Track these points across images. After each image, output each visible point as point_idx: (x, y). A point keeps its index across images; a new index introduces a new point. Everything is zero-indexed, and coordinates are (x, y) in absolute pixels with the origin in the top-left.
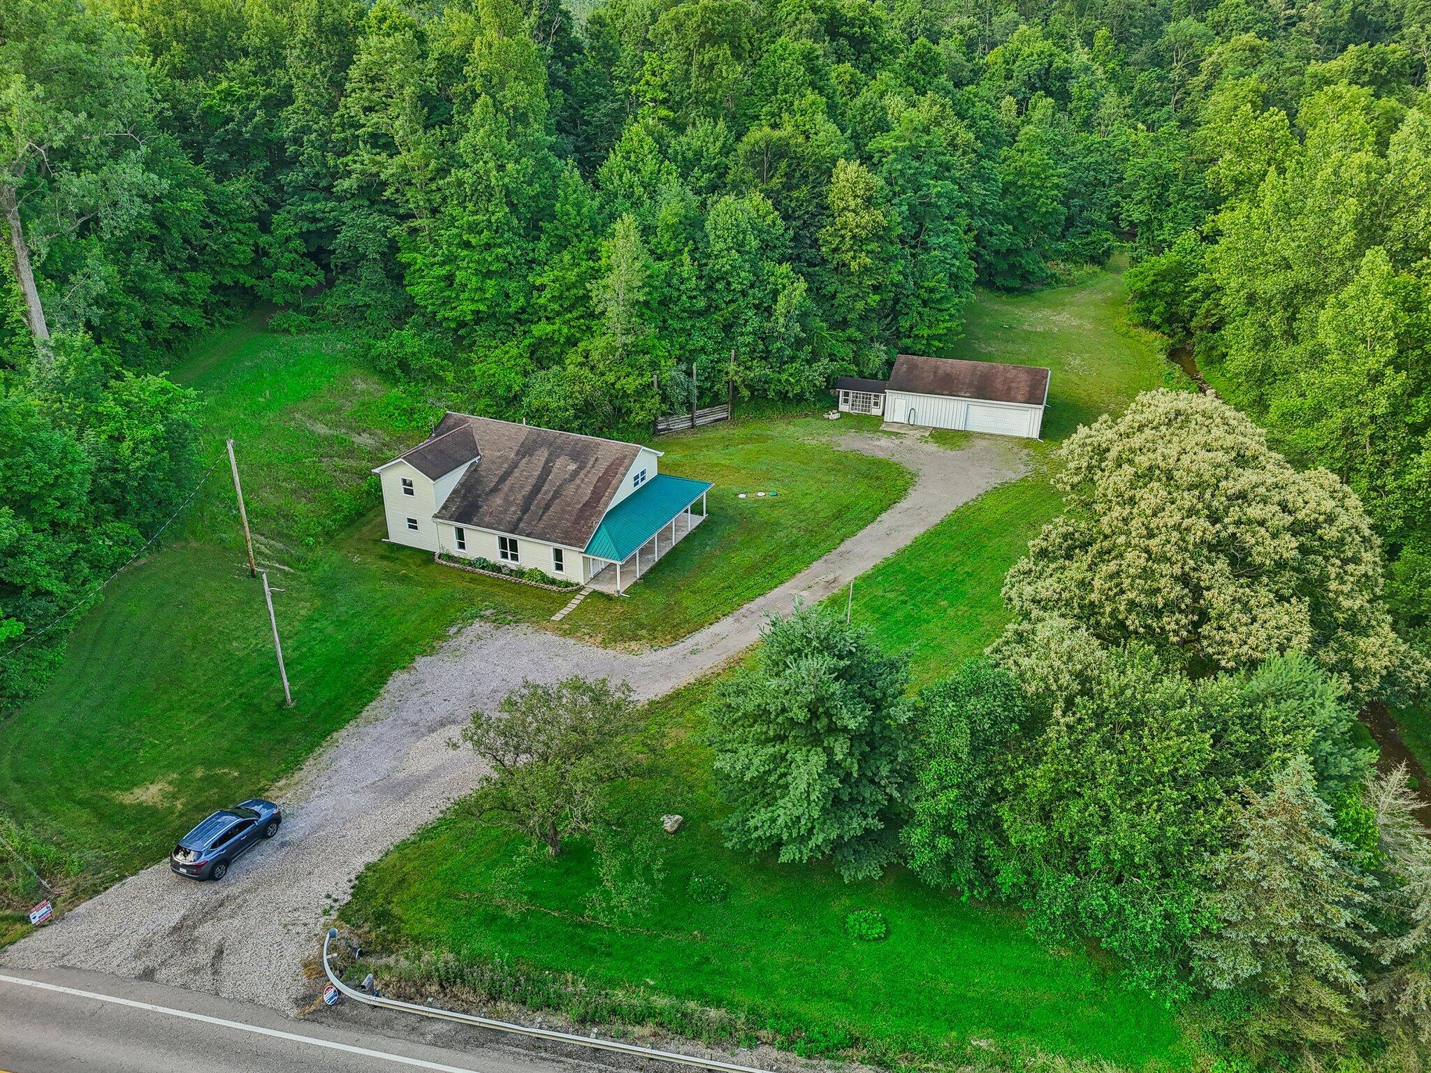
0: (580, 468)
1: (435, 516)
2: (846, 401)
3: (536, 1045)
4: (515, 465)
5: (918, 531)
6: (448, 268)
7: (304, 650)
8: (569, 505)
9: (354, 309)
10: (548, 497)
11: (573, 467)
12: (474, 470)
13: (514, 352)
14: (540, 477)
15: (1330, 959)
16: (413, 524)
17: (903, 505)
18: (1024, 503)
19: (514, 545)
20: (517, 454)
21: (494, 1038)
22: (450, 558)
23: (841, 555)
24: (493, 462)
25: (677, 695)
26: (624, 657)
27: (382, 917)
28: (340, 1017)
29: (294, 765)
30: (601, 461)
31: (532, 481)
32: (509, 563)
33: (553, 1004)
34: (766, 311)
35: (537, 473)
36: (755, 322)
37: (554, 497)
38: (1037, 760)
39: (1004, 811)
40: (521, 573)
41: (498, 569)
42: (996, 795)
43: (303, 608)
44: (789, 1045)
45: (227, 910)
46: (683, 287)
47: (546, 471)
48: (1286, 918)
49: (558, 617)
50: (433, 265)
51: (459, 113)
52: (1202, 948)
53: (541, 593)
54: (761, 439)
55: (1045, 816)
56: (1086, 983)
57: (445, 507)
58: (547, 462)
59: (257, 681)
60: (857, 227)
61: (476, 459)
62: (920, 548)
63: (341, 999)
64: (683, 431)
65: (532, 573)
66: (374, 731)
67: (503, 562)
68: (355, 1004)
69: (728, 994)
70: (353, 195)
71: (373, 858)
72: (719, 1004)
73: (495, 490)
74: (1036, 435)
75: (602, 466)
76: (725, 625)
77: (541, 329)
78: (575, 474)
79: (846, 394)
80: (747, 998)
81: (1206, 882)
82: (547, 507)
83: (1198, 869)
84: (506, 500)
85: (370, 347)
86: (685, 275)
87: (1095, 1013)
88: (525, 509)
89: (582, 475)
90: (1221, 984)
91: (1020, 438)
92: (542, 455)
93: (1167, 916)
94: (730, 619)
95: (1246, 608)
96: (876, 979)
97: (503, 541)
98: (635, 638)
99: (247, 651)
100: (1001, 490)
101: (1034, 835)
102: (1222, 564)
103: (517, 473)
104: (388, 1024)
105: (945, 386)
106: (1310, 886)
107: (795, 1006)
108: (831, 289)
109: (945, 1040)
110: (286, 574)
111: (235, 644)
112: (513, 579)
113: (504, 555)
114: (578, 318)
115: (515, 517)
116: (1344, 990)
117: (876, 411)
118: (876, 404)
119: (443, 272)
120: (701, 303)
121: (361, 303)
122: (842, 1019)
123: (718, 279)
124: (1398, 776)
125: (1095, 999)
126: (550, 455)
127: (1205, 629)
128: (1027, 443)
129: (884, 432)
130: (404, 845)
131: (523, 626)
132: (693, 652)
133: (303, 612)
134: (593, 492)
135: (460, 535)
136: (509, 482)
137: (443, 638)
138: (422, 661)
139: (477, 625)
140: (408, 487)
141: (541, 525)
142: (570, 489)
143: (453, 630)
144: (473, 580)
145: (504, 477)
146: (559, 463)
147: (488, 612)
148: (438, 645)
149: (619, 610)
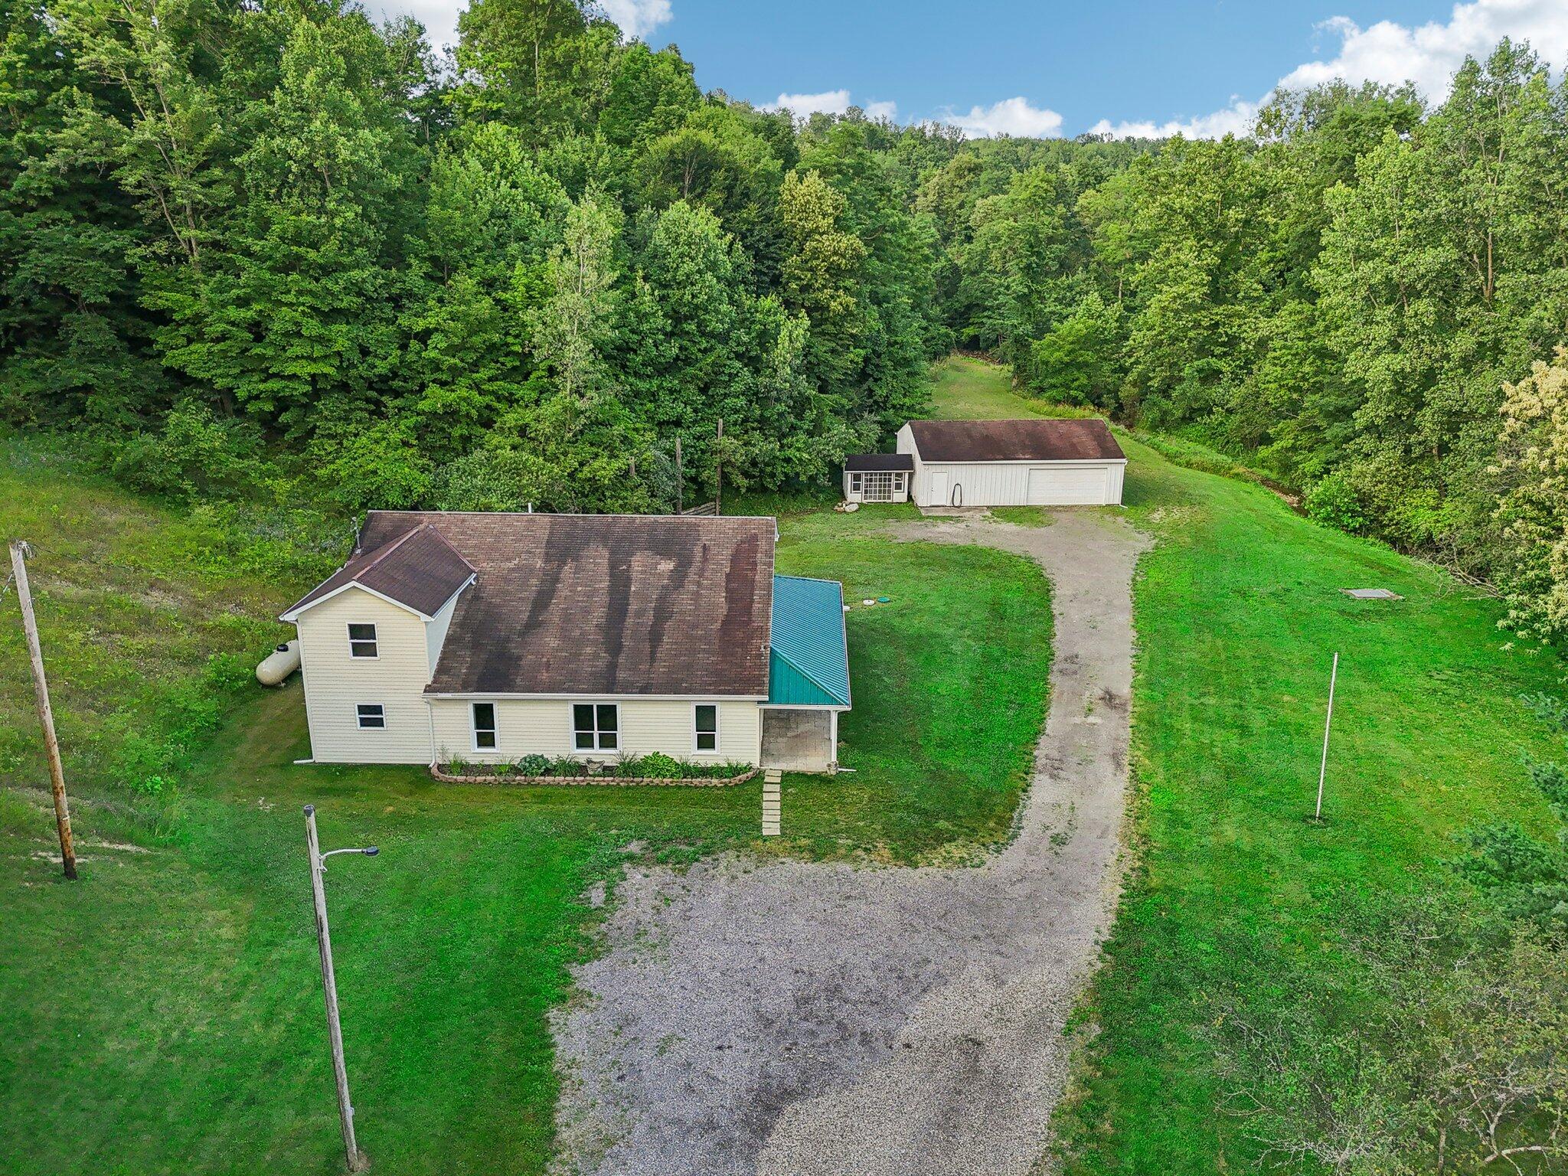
0: (683, 565)
1: (428, 689)
2: (856, 488)
4: (552, 579)
6: (256, 307)
7: (290, 1016)
8: (695, 626)
9: (55, 398)
10: (649, 618)
11: (666, 566)
12: (473, 599)
13: (395, 437)
14: (613, 590)
16: (371, 715)
19: (608, 715)
20: (548, 558)
22: (464, 768)
23: (1070, 661)
24: (507, 580)
26: (957, 876)
30: (714, 550)
31: (602, 599)
32: (598, 754)
35: (605, 584)
37: (661, 619)
40: (630, 768)
41: (577, 769)
43: (219, 924)
46: (645, 327)
47: (620, 582)
49: (771, 826)
50: (224, 305)
51: (233, 67)
53: (695, 793)
57: (442, 669)
58: (613, 566)
59: (224, 1127)
60: (835, 253)
61: (471, 580)
65: (654, 765)
67: (582, 755)
70: (44, 202)
73: (533, 625)
74: (1117, 499)
75: (722, 559)
76: (1046, 791)
77: (436, 398)
78: (678, 578)
79: (857, 478)
82: (655, 637)
84: (564, 636)
85: (108, 454)
86: (646, 308)
88: (614, 647)
89: (692, 576)
92: (598, 559)
94: (1041, 781)
97: (582, 715)
98: (942, 837)
99: (153, 1055)
103: (563, 590)
105: (990, 450)
110: (138, 859)
111: (111, 1045)
112: (622, 781)
113: (583, 741)
114: (491, 379)
115: (601, 664)
117: (900, 497)
118: (898, 486)
119: (248, 314)
120: (672, 350)
121: (77, 383)
123: (689, 318)
126: (612, 553)
131: (727, 858)
132: (1061, 841)
133: (226, 932)
134: (730, 599)
135: (484, 716)
136: (556, 607)
137: (590, 915)
138: (588, 975)
139: (636, 875)
140: (363, 640)
141: (661, 668)
142: (683, 601)
143: (597, 896)
144: (542, 799)
145: (542, 601)
146: (638, 563)
147: (635, 847)
148: (593, 931)
149: (859, 795)
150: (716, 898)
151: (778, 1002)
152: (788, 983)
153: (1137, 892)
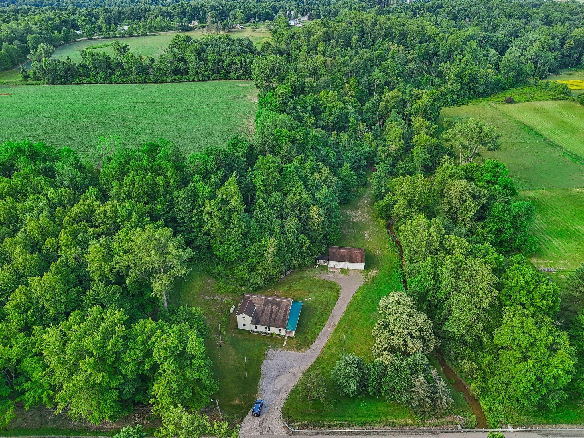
0: (279, 308)
1: (250, 323)
2: (319, 262)
3: (324, 433)
4: (264, 309)
5: (346, 306)
8: (280, 318)
10: (274, 316)
11: (277, 308)
12: (255, 315)
15: (428, 400)
16: (244, 325)
17: (340, 297)
18: (365, 293)
19: (269, 328)
20: (264, 306)
21: (317, 433)
22: (254, 332)
23: (333, 316)
24: (259, 308)
25: (315, 362)
26: (302, 354)
27: (289, 417)
28: (294, 434)
29: (256, 391)
31: (269, 312)
32: (268, 332)
33: (323, 426)
34: (300, 247)
35: (270, 310)
36: (298, 251)
37: (276, 316)
38: (386, 376)
39: (382, 384)
40: (271, 334)
41: (265, 333)
42: (381, 382)
44: (358, 425)
45: (265, 421)
47: (272, 310)
48: (422, 396)
49: (284, 345)
52: (412, 401)
53: (278, 339)
54: (303, 278)
55: (388, 384)
56: (396, 407)
57: (252, 322)
58: (271, 307)
61: (255, 308)
62: (348, 311)
63: (293, 432)
64: (284, 278)
65: (274, 334)
66: (266, 380)
67: (266, 331)
68: (295, 432)
69: (345, 419)
71: (282, 407)
72: (345, 421)
73: (262, 316)
74: (363, 269)
75: (284, 307)
76: (317, 342)
78: (279, 310)
80: (349, 419)
81: (411, 392)
82: (275, 319)
83: (410, 390)
84: (265, 317)
87: (398, 411)
88: (270, 320)
90: (414, 406)
91: (360, 270)
92: (269, 305)
93: (407, 397)
94: (317, 340)
95: (413, 344)
96: (366, 412)
97: (266, 328)
98: (302, 348)
100: (360, 289)
101: (387, 388)
102: (409, 337)
103: (265, 311)
104: (301, 434)
105: (342, 259)
106: (424, 391)
107: (356, 419)
108: (312, 235)
109: (378, 419)
110: (224, 343)
112: (270, 336)
115: (268, 324)
116: (429, 403)
117: (326, 264)
118: (326, 262)
122: (363, 419)
124: (435, 370)
125: (397, 409)
126: (271, 305)
127: (407, 348)
128: (362, 271)
129: (330, 271)
130: (285, 403)
131: (279, 349)
132: (314, 350)
134: (284, 314)
135: (256, 327)
136: (265, 313)
137: (265, 355)
138: (264, 362)
139: (270, 350)
140: (244, 318)
141: (275, 324)
142: (279, 314)
143: (266, 353)
144: (262, 337)
145: (263, 312)
146: (274, 307)
147: (270, 346)
148: (265, 357)
149: (295, 341)
150: (277, 355)
151: (280, 367)
152: (281, 365)
153: (319, 357)
